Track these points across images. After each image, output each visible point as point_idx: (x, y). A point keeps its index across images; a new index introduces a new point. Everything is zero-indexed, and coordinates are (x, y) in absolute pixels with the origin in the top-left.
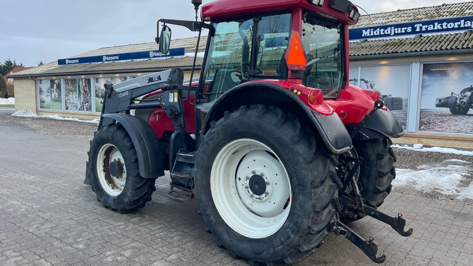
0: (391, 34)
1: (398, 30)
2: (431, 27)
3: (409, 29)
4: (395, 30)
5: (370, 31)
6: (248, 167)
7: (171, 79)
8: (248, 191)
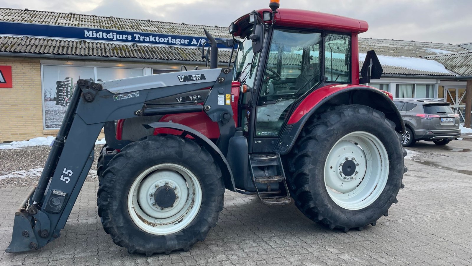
0: (113, 39)
1: (120, 36)
2: (147, 39)
3: (130, 38)
4: (116, 36)
5: (93, 33)
6: (339, 156)
7: (223, 79)
8: (341, 175)
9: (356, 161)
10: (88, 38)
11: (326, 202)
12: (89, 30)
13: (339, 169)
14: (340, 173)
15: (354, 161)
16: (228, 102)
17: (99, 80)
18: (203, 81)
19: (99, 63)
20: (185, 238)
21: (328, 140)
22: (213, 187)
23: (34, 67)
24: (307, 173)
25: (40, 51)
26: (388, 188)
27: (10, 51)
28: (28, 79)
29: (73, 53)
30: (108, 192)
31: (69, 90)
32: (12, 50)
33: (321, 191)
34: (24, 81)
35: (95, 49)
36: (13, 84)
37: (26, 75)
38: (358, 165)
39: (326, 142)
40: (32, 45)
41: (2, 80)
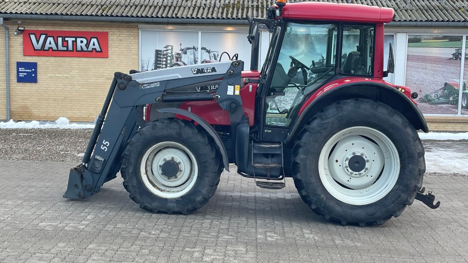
6: (346, 150)
7: (232, 72)
8: (347, 170)
9: (366, 157)
13: (346, 164)
14: (346, 167)
15: (364, 157)
16: (237, 92)
17: (203, 48)
18: (214, 73)
19: (204, 27)
21: (321, 132)
22: (206, 164)
23: (131, 33)
24: (299, 162)
25: (138, 15)
27: (107, 16)
28: (125, 47)
29: (174, 16)
31: (169, 62)
32: (109, 14)
34: (121, 49)
36: (109, 54)
37: (123, 42)
38: (368, 161)
39: (319, 134)
40: (132, 5)
41: (98, 49)
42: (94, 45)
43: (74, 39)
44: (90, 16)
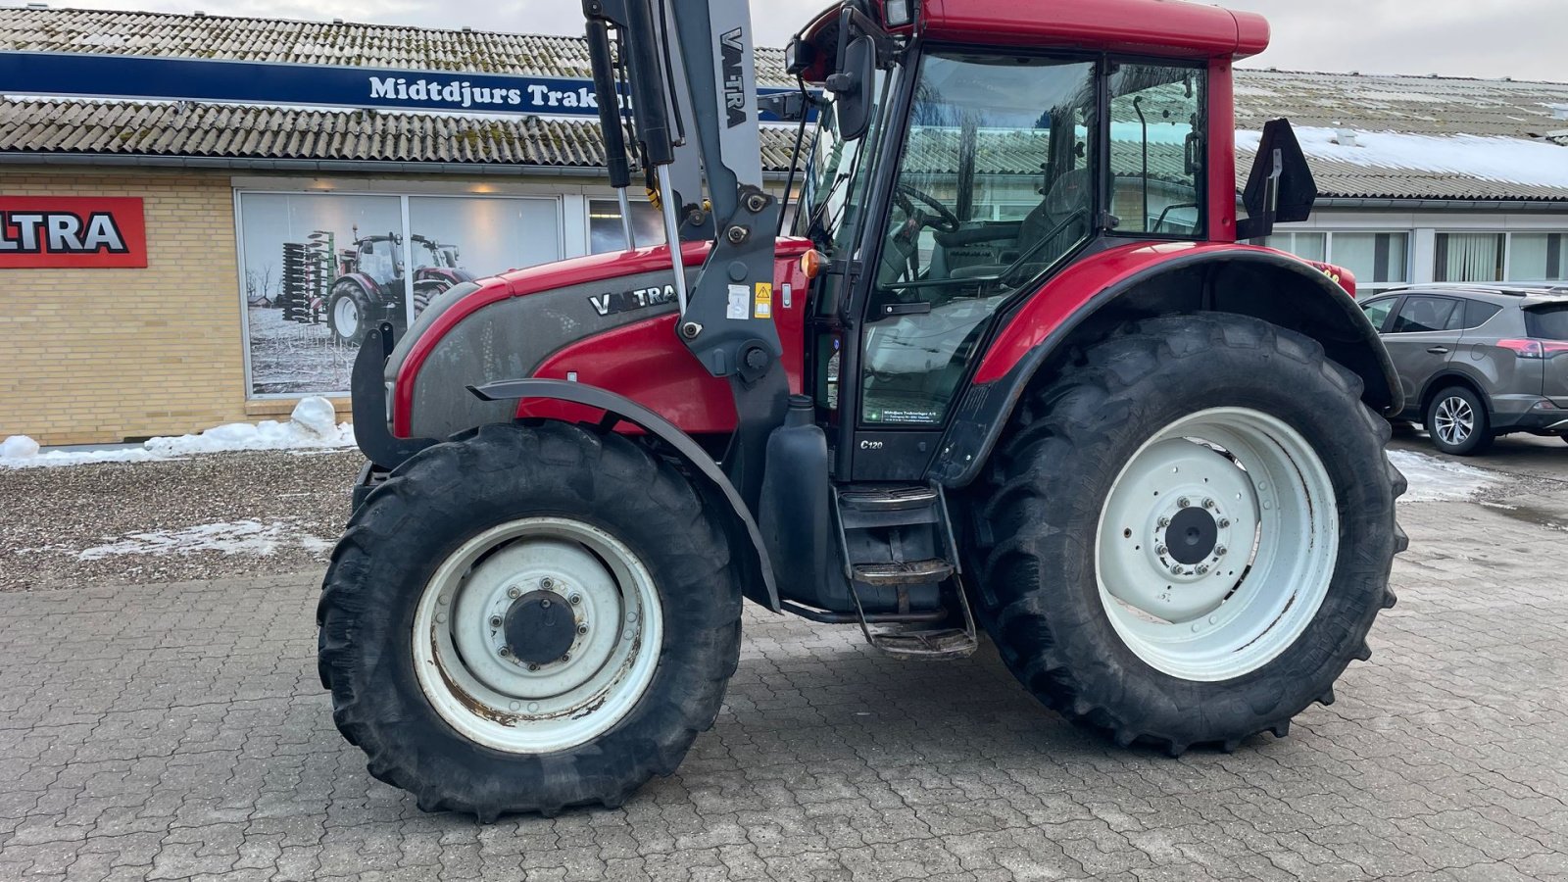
0: (462, 101)
1: (482, 93)
2: (570, 100)
3: (515, 97)
4: (472, 94)
5: (396, 84)
6: (1156, 494)
7: (744, 232)
8: (1162, 559)
9: (1218, 512)
10: (383, 101)
11: (1103, 651)
12: (383, 76)
13: (1157, 540)
14: (1160, 551)
15: (1212, 511)
16: (764, 310)
17: (415, 238)
19: (415, 183)
20: (606, 766)
21: (1107, 438)
22: (698, 597)
23: (213, 201)
24: (1033, 551)
25: (230, 150)
26: (1334, 606)
27: (136, 151)
28: (195, 237)
29: (333, 153)
30: (346, 612)
31: (324, 273)
32: (143, 146)
33: (1083, 613)
34: (184, 244)
35: (403, 137)
36: (149, 256)
37: (189, 225)
38: (1225, 524)
39: (1101, 446)
40: (207, 128)
41: (116, 244)
42: (102, 232)
43: (39, 218)
44: (85, 151)
